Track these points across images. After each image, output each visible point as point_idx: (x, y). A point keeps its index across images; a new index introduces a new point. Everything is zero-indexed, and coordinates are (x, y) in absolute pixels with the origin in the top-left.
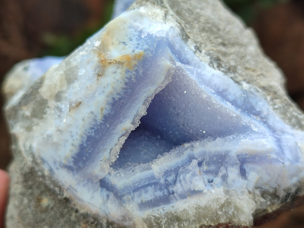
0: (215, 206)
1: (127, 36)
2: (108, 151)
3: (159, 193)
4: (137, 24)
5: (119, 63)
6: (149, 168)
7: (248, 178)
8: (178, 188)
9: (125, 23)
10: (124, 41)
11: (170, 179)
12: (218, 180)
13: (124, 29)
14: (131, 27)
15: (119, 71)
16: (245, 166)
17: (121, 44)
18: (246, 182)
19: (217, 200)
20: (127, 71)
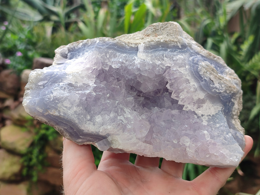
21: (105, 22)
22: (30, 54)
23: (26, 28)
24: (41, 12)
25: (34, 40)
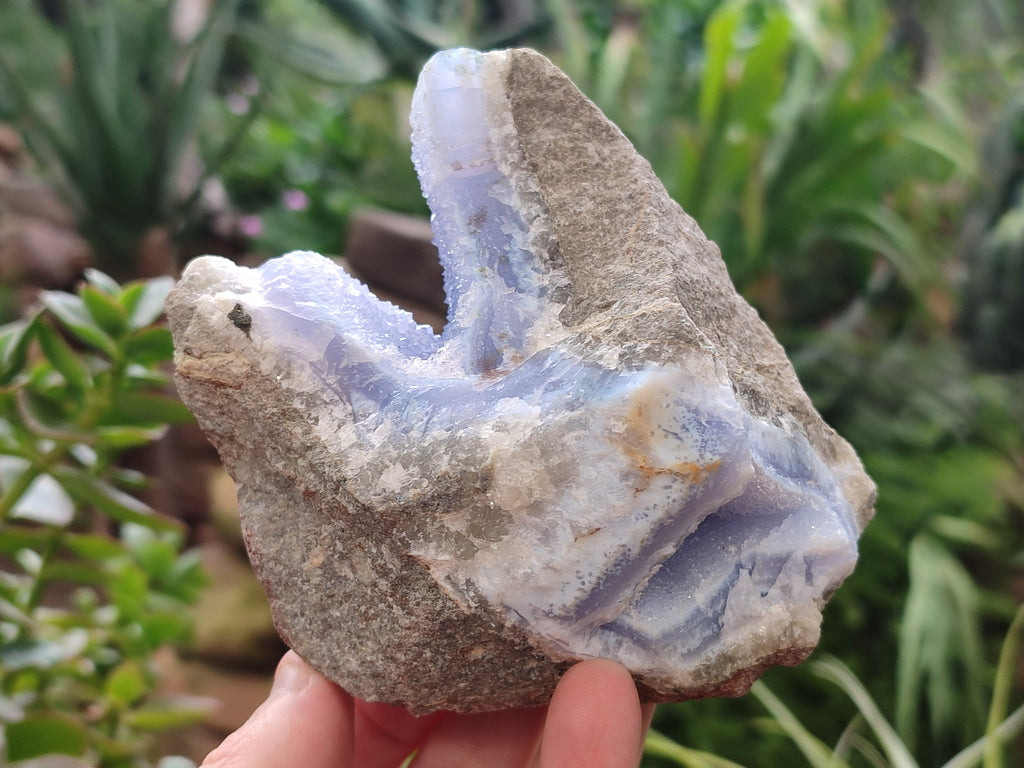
0: (777, 632)
1: (677, 421)
2: (633, 587)
3: (708, 633)
4: (686, 396)
5: (675, 475)
6: (693, 599)
7: (815, 584)
8: (729, 618)
9: (667, 395)
10: (675, 432)
11: (719, 608)
12: (774, 591)
13: (668, 406)
14: (678, 403)
15: (677, 486)
16: (813, 571)
17: (671, 436)
18: (811, 589)
19: (780, 622)
20: (691, 487)
21: (630, 84)
22: (337, 201)
23: (328, 103)
24: (383, 45)
25: (354, 148)
